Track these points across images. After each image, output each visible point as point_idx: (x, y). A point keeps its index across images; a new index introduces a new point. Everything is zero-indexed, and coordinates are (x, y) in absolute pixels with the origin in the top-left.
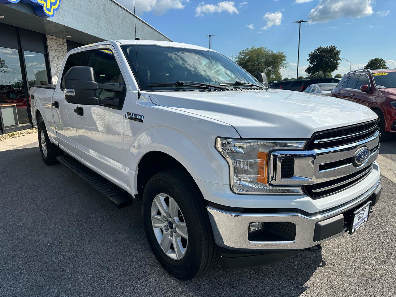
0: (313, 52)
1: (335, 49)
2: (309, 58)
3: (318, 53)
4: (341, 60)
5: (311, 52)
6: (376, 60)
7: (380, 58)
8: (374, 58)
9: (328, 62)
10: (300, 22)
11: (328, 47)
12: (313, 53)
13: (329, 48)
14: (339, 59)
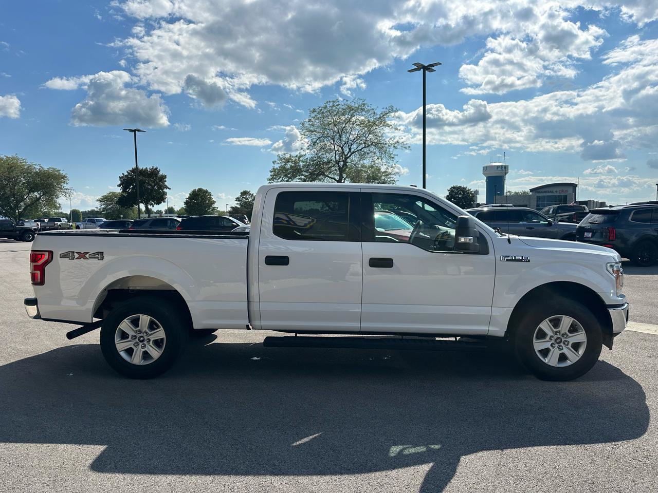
0: (126, 174)
1: (158, 172)
2: (120, 182)
3: (133, 176)
4: (169, 189)
5: (123, 174)
6: (200, 190)
7: (204, 188)
8: (197, 189)
9: (152, 190)
10: (134, 131)
11: (146, 168)
12: (126, 176)
13: (149, 170)
14: (167, 188)
